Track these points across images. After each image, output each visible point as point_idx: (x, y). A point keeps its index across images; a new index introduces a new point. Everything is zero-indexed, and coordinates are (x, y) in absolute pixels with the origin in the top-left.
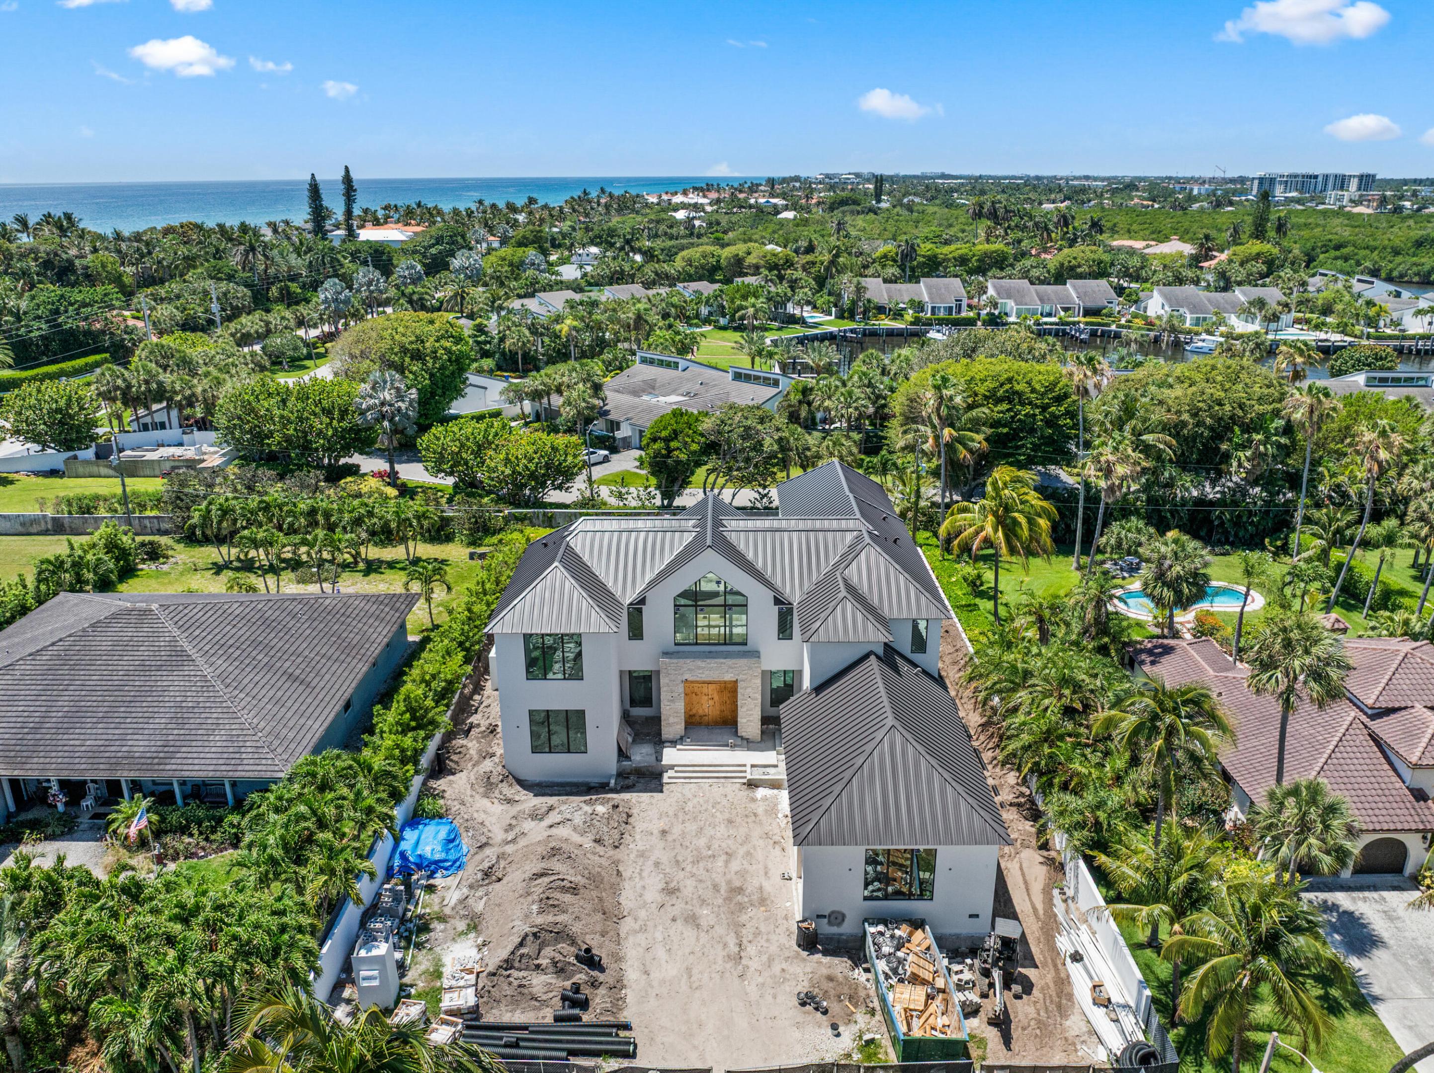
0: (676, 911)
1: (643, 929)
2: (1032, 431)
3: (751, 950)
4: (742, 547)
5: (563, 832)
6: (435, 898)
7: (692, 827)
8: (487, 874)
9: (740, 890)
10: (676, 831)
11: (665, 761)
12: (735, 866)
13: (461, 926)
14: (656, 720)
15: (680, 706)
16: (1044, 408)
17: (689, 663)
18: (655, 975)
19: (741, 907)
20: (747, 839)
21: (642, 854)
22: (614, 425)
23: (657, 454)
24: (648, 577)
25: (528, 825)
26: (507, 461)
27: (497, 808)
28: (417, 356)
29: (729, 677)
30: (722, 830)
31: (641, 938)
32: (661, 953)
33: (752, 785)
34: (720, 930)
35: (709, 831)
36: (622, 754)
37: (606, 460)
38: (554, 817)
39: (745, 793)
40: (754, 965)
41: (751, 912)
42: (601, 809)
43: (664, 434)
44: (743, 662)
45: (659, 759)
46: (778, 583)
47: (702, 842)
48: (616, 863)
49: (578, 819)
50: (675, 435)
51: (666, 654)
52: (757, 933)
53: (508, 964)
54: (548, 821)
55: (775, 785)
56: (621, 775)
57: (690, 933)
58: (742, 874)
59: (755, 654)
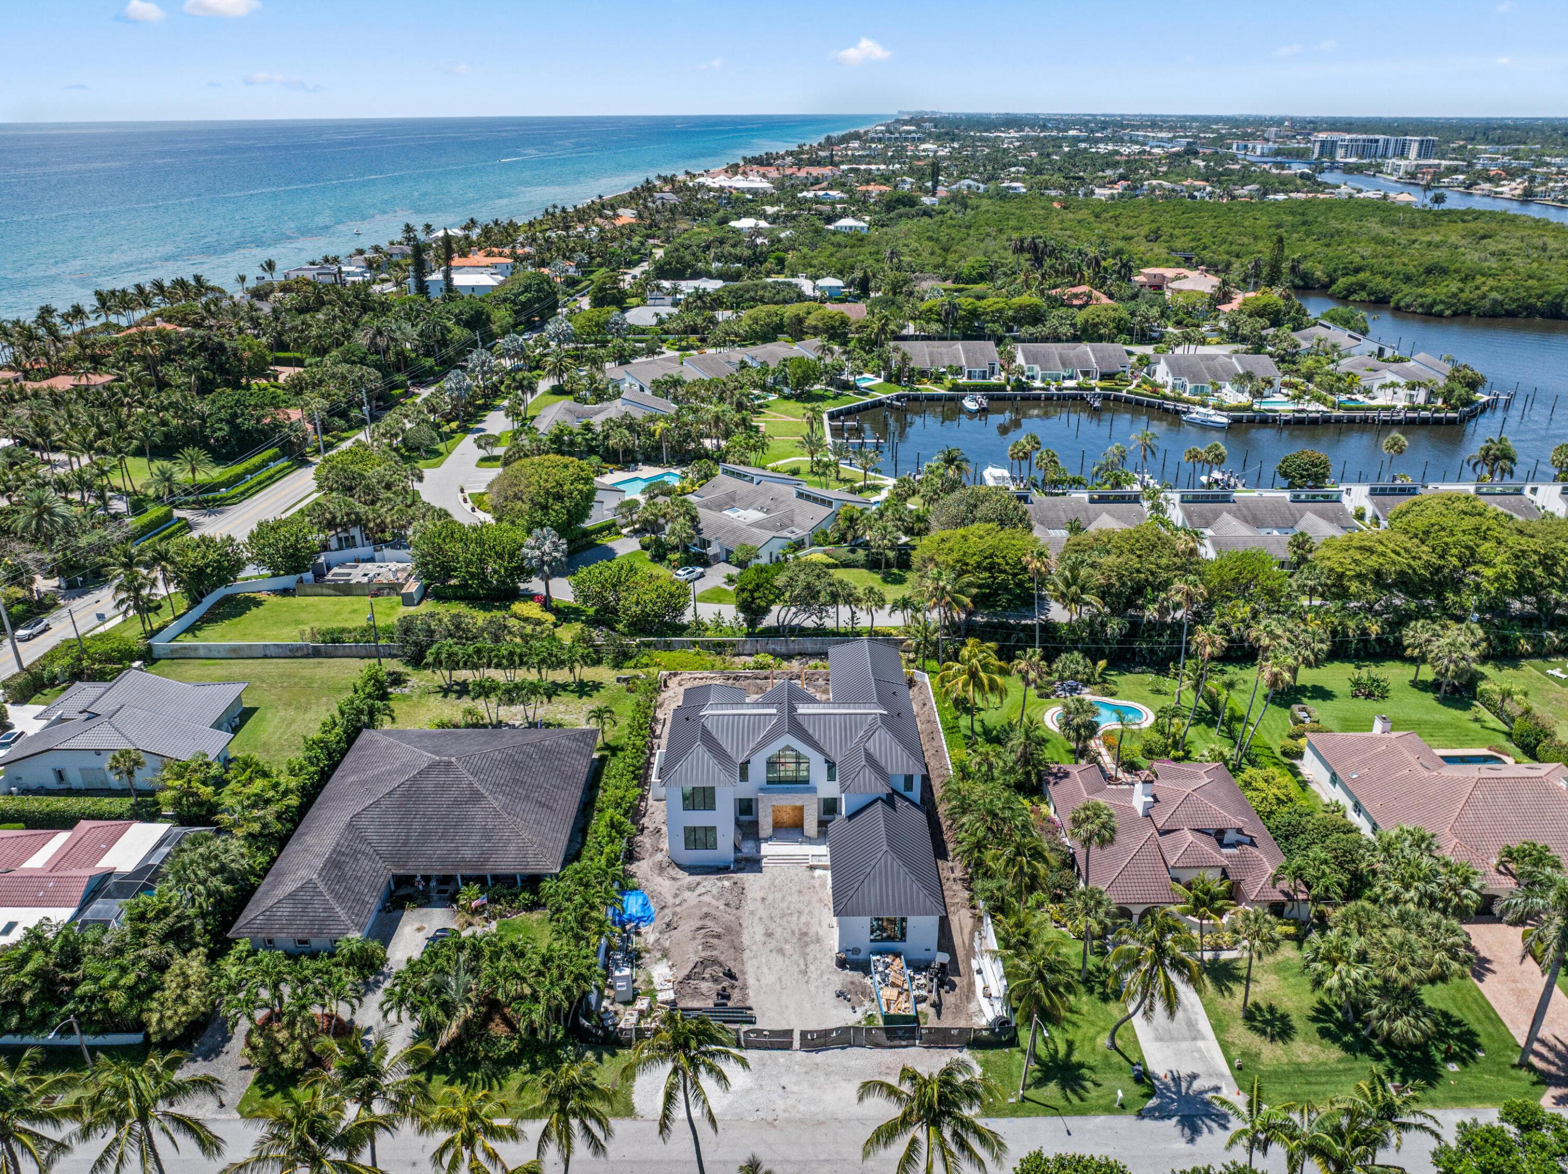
0: (772, 946)
1: (755, 957)
2: (1007, 590)
3: (812, 968)
4: (806, 726)
5: (706, 898)
6: (642, 940)
7: (779, 895)
8: (668, 925)
9: (806, 934)
10: (770, 898)
11: (763, 853)
12: (803, 919)
13: (659, 955)
14: (755, 824)
15: (770, 820)
17: (775, 796)
18: (763, 981)
19: (807, 944)
20: (809, 903)
21: (752, 913)
24: (752, 746)
25: (687, 894)
27: (667, 883)
28: (559, 497)
29: (799, 804)
30: (795, 898)
31: (755, 962)
32: (765, 970)
33: (812, 868)
34: (795, 957)
35: (788, 898)
36: (737, 849)
38: (700, 890)
39: (808, 873)
40: (814, 976)
41: (812, 947)
42: (726, 884)
44: (807, 796)
45: (759, 851)
46: (827, 750)
47: (785, 905)
48: (738, 918)
49: (715, 891)
51: (762, 790)
52: (815, 959)
53: (688, 977)
54: (697, 892)
55: (824, 868)
56: (737, 861)
57: (780, 958)
58: (807, 924)
59: (814, 790)
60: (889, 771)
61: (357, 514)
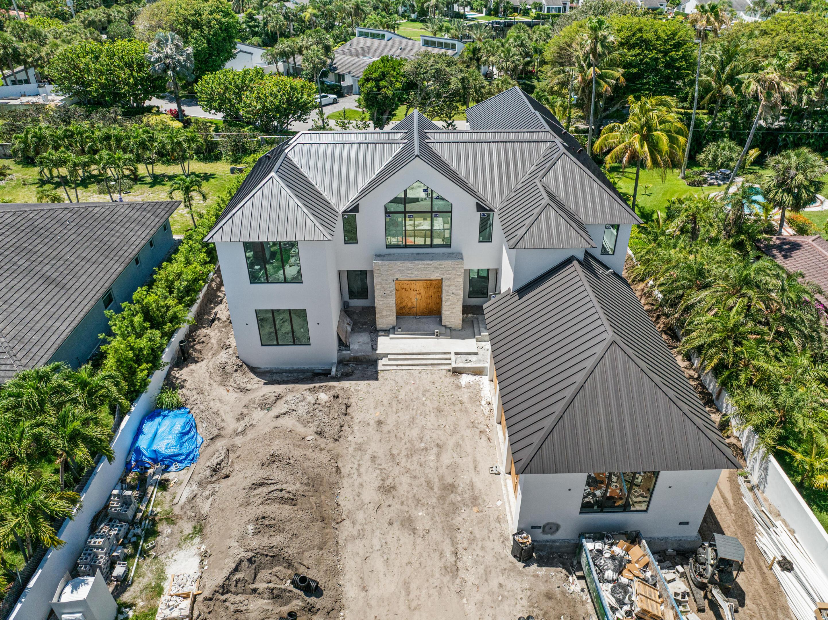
0: (391, 513)
1: (361, 535)
2: (656, 71)
3: (467, 559)
4: (446, 157)
5: (288, 422)
6: (167, 495)
7: (405, 416)
8: (215, 470)
9: (451, 488)
10: (391, 421)
11: (380, 350)
12: (446, 459)
13: (188, 528)
14: (371, 310)
15: (392, 301)
16: (666, 53)
17: (400, 265)
18: (373, 591)
19: (455, 508)
20: (455, 428)
21: (360, 448)
22: (341, 77)
23: (370, 90)
24: (361, 186)
25: (258, 415)
26: (258, 98)
27: (232, 396)
28: (197, 25)
29: (435, 276)
30: (432, 420)
31: (358, 546)
32: (378, 564)
33: (457, 372)
34: (435, 535)
35: (421, 421)
36: (342, 344)
37: (335, 102)
38: (281, 407)
39: (450, 380)
40: (471, 578)
41: (465, 513)
42: (323, 397)
43: (375, 75)
44: (447, 263)
45: (374, 348)
46: (480, 189)
47: (415, 433)
48: (336, 458)
49: (302, 410)
50: (383, 76)
51: (379, 256)
52: (472, 540)
53: (224, 589)
54: (275, 411)
55: (478, 372)
56: (341, 362)
57: (406, 538)
58: (453, 468)
59: (459, 256)
60: (582, 216)
61: (15, 49)
